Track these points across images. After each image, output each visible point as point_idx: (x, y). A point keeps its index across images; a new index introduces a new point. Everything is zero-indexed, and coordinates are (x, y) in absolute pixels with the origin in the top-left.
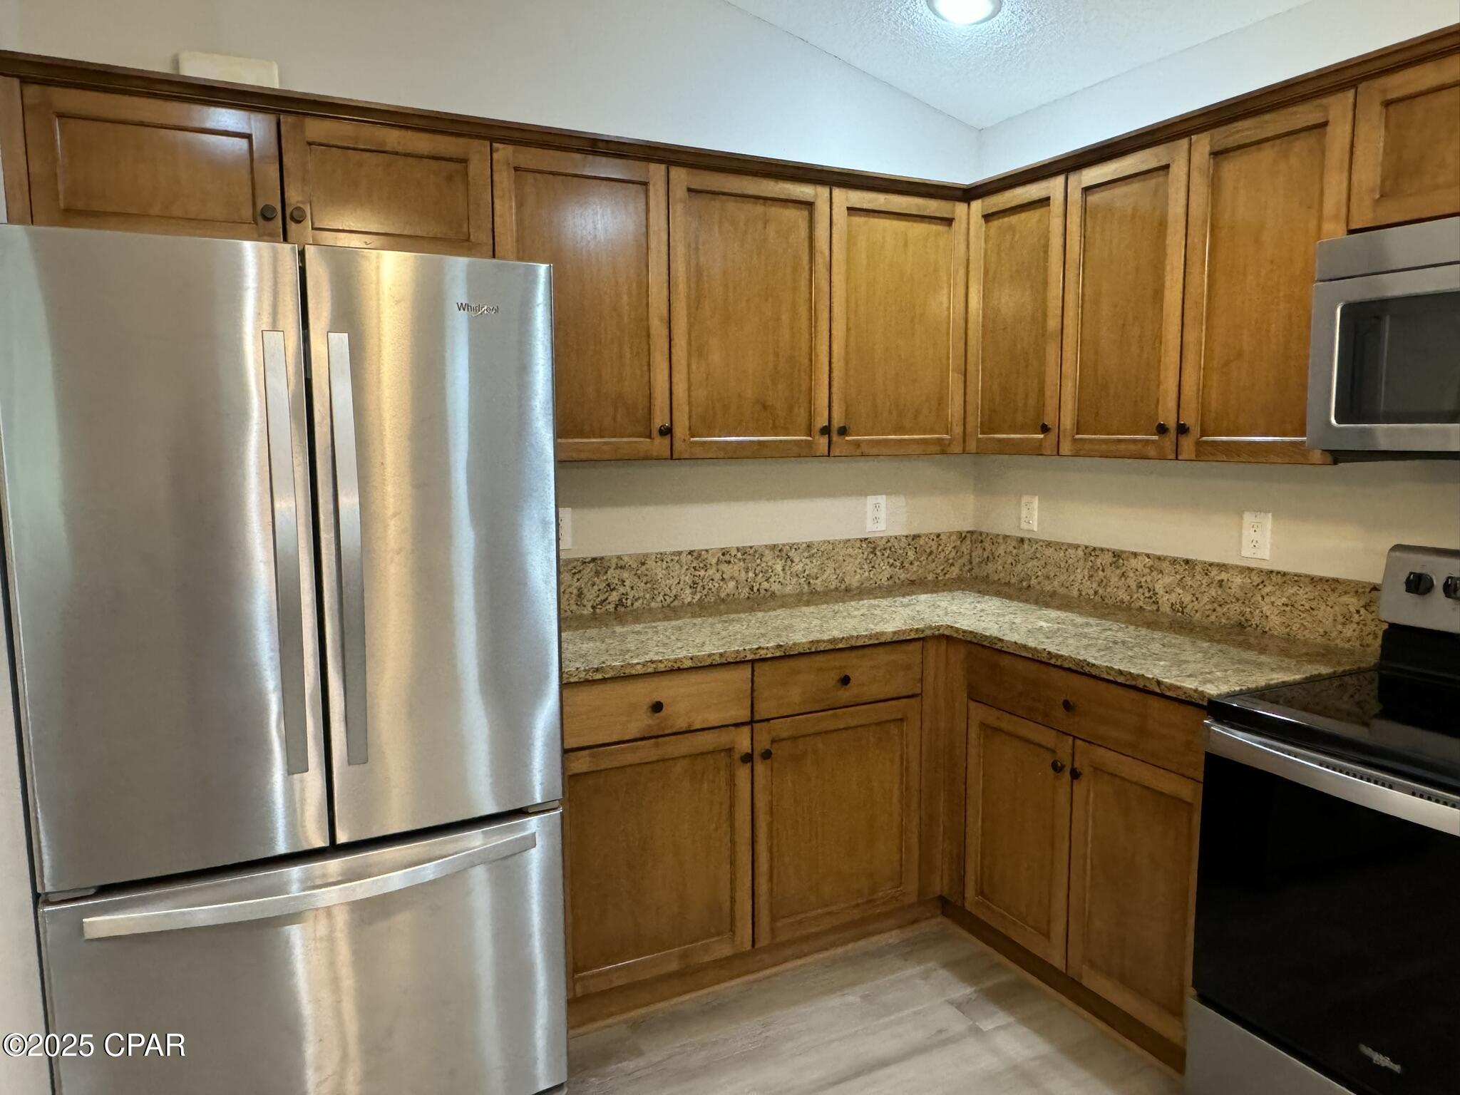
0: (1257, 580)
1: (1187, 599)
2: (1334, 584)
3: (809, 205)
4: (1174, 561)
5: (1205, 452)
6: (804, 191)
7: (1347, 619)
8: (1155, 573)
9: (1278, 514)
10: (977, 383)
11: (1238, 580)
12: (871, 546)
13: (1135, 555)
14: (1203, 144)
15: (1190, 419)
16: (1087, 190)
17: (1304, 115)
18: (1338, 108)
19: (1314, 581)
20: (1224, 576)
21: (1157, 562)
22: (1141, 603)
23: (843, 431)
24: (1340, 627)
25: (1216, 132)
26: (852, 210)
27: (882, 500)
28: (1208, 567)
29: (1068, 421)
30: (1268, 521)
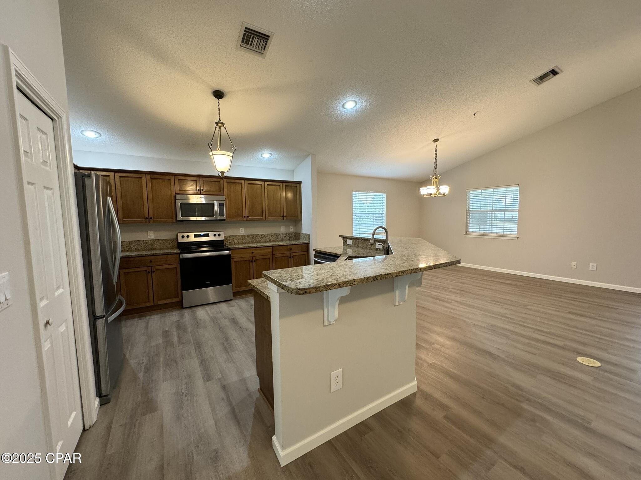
0: (153, 241)
1: (139, 247)
2: (167, 240)
4: (135, 241)
7: (170, 244)
8: (130, 244)
11: (150, 242)
13: (125, 241)
15: (151, 217)
18: (171, 177)
19: (164, 240)
20: (147, 242)
22: (127, 250)
24: (169, 245)
25: (151, 175)
28: (143, 241)
30: (152, 232)
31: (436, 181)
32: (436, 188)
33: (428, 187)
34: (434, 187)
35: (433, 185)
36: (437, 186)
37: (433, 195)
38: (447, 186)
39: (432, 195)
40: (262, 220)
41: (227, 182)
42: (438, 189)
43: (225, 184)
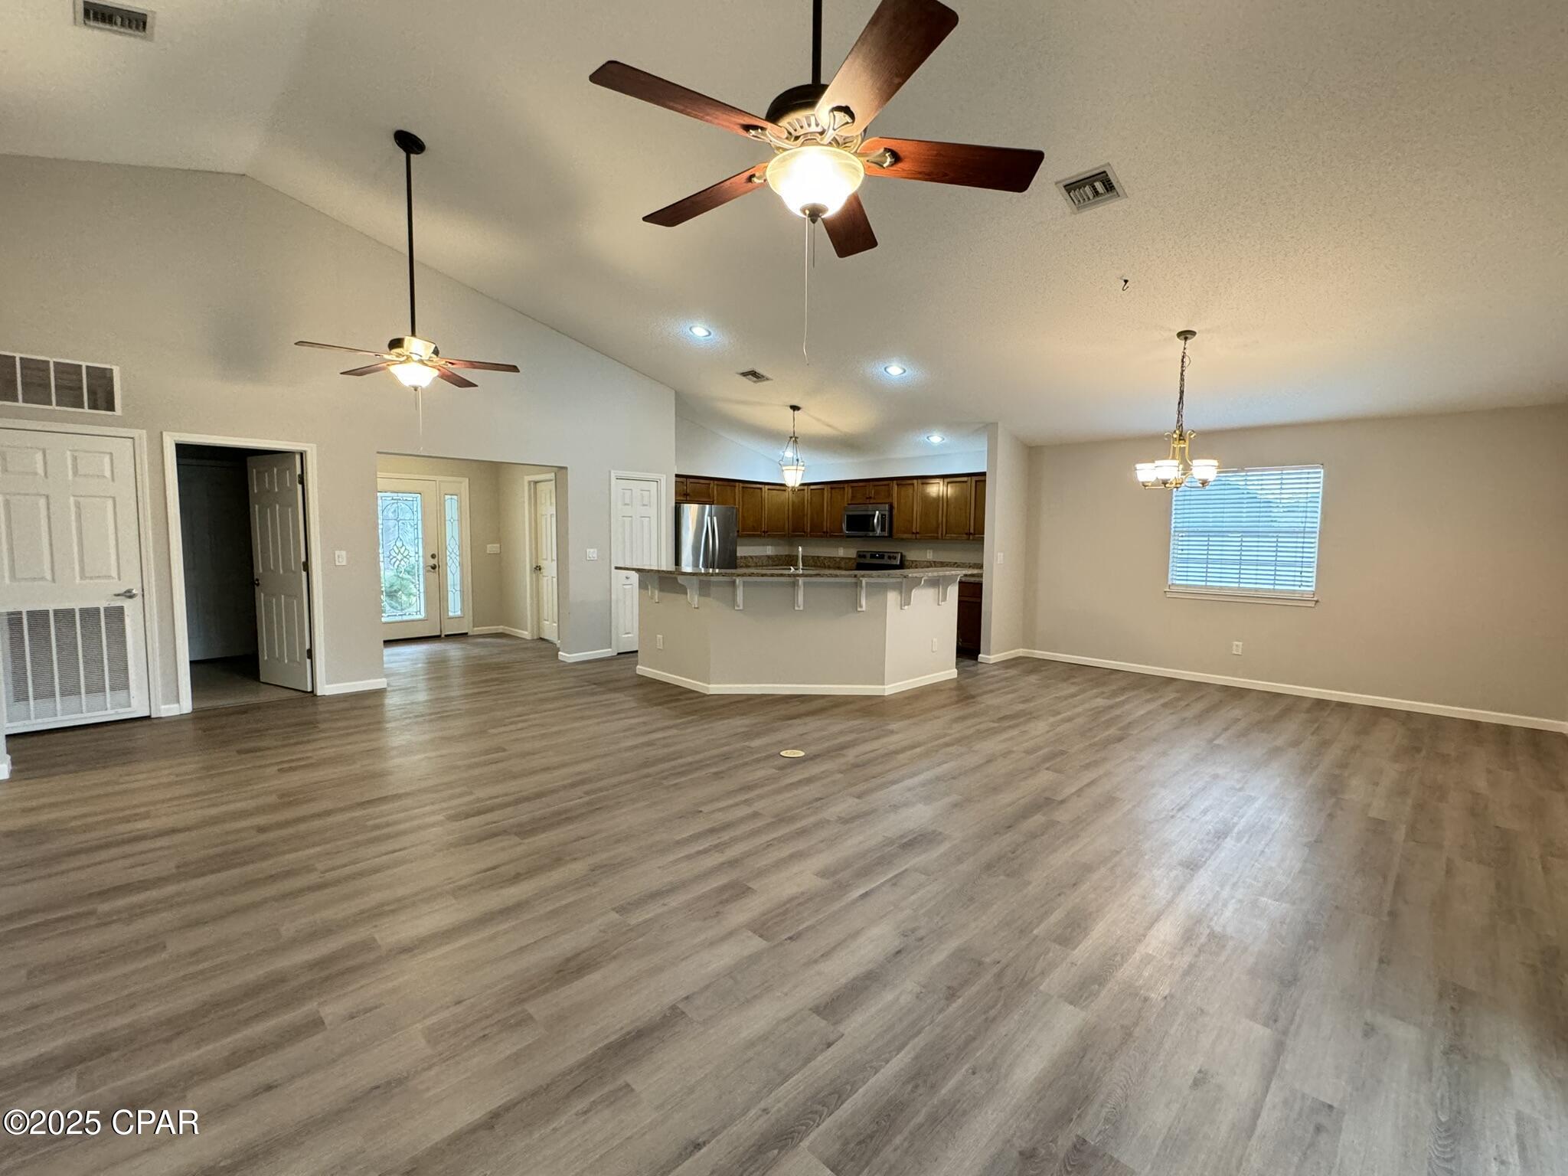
3: (761, 489)
5: (831, 536)
6: (760, 486)
9: (844, 548)
10: (790, 523)
12: (769, 557)
14: (829, 486)
15: (828, 530)
16: (812, 489)
17: (842, 486)
18: (846, 485)
21: (825, 558)
23: (767, 532)
25: (831, 485)
26: (769, 489)
27: (770, 547)
29: (809, 530)
30: (842, 548)
31: (1182, 446)
32: (1181, 467)
33: (1158, 463)
34: (1176, 462)
35: (1174, 458)
36: (1184, 461)
37: (1171, 483)
38: (1215, 463)
39: (1167, 485)
40: (937, 538)
41: (898, 485)
42: (1187, 469)
43: (896, 487)
